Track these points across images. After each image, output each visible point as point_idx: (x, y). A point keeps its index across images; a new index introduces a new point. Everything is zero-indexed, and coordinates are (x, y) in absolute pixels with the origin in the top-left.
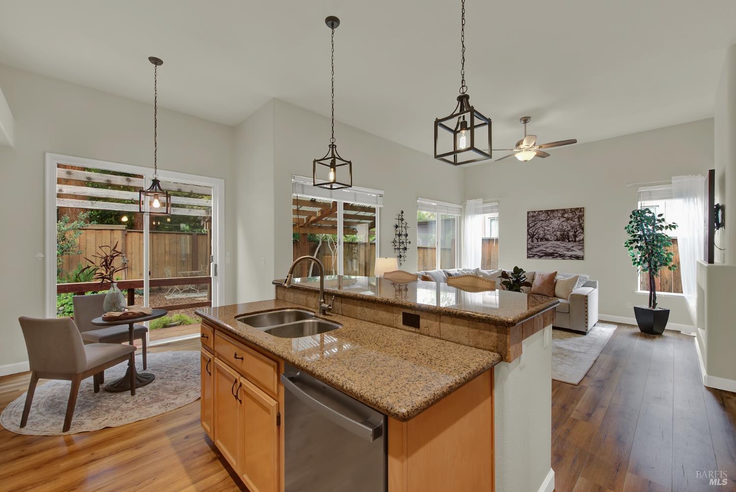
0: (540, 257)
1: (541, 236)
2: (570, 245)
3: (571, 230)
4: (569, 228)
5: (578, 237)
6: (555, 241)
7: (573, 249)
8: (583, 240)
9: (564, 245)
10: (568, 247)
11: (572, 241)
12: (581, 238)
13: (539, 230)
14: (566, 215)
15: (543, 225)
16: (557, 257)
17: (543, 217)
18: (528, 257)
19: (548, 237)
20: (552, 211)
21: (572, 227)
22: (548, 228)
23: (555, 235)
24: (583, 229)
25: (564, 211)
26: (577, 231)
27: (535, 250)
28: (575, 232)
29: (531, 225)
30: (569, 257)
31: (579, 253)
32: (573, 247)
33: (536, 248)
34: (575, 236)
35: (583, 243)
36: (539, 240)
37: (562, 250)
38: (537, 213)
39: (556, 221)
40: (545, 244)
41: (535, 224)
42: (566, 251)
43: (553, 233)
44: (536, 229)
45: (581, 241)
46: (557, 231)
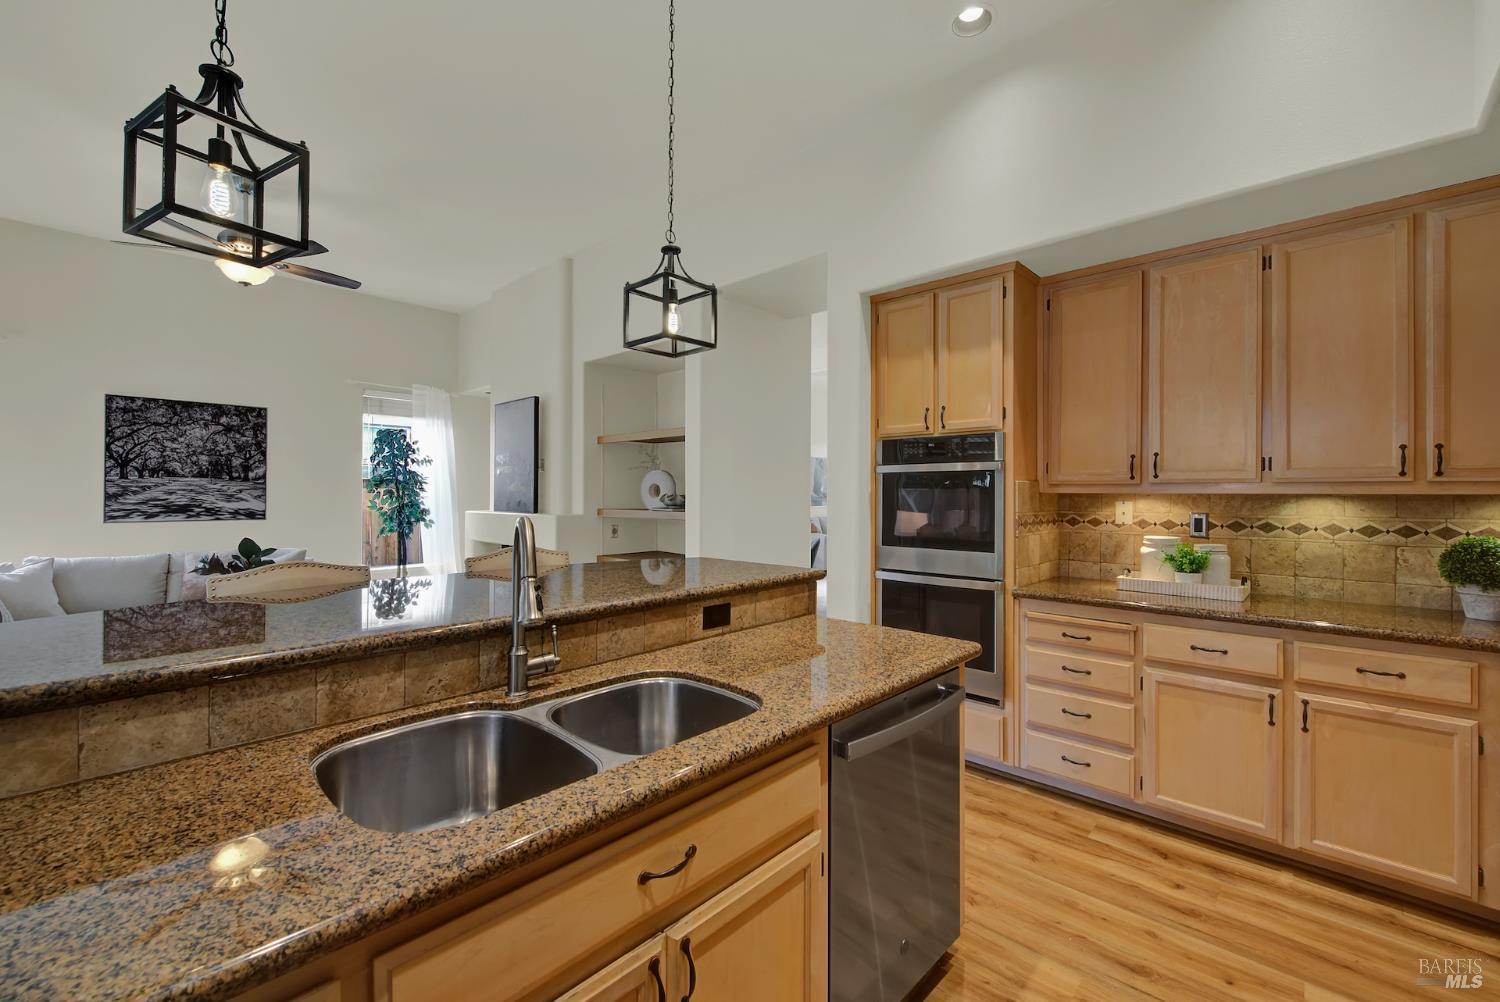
0: (149, 516)
1: (152, 464)
2: (232, 488)
3: (237, 454)
4: (233, 449)
5: (253, 471)
6: (193, 476)
7: (240, 495)
8: (264, 476)
9: (217, 486)
10: (229, 492)
11: (239, 477)
12: (260, 472)
13: (147, 448)
14: (224, 420)
15: (159, 436)
16: (198, 515)
17: (158, 415)
18: (109, 518)
19: (176, 466)
20: (188, 405)
21: (240, 448)
22: (174, 446)
23: (194, 463)
24: (264, 454)
25: (219, 410)
26: (251, 457)
27: (132, 499)
28: (247, 460)
29: (118, 433)
30: (230, 513)
31: (254, 505)
32: (241, 491)
33: (135, 493)
34: (247, 468)
35: (265, 483)
36: (146, 473)
37: (212, 499)
38: (140, 403)
39: (197, 430)
40: (163, 485)
41: (134, 432)
42: (222, 500)
43: (187, 457)
44: (136, 445)
45: (259, 478)
46: (201, 453)
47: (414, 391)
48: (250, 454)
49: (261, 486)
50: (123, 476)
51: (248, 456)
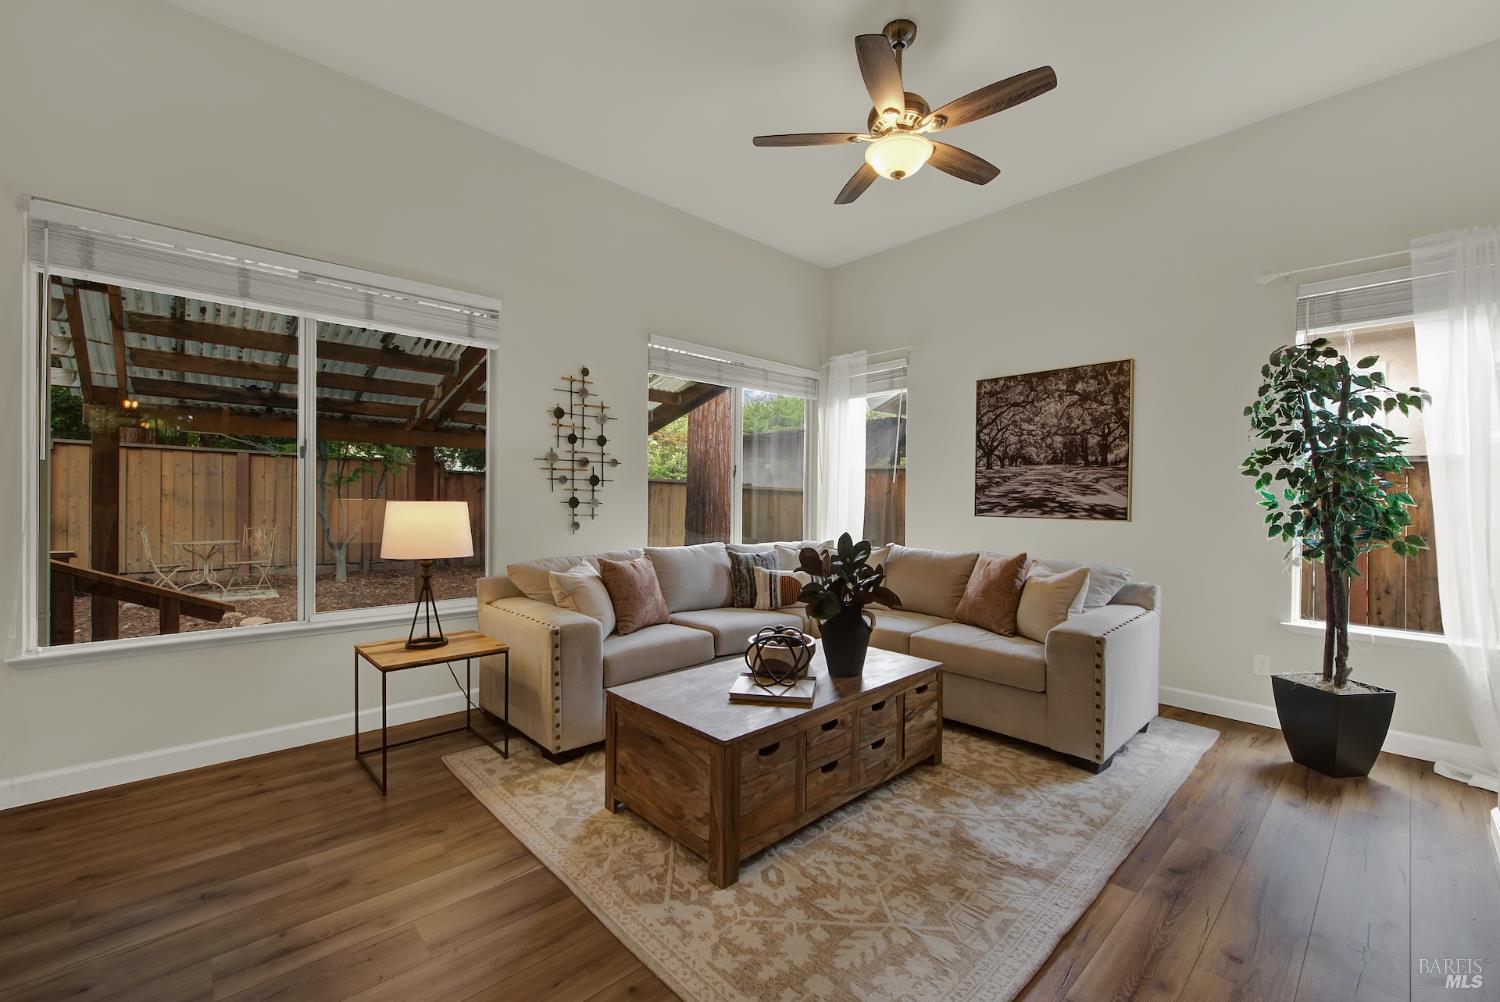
0: (1009, 511)
1: (1011, 450)
2: (1087, 476)
3: (1094, 431)
4: (1089, 424)
5: (1111, 451)
6: (1048, 463)
7: (1097, 486)
8: (1126, 459)
9: (1071, 475)
10: (1085, 482)
11: (1096, 462)
12: (1121, 452)
13: (1007, 434)
14: (1079, 387)
15: (1017, 418)
16: (1052, 511)
17: (1017, 393)
18: (978, 512)
19: (1032, 451)
20: (1043, 376)
21: (1096, 422)
22: (1032, 428)
23: (1049, 446)
24: (1126, 425)
25: (1075, 374)
26: (1110, 433)
27: (996, 491)
28: (1105, 437)
29: (985, 420)
30: (1086, 510)
31: (1113, 499)
32: (1097, 480)
33: (998, 484)
34: (1105, 448)
35: (1126, 469)
36: (1007, 462)
37: (1066, 491)
38: (1002, 383)
39: (1052, 405)
40: (1021, 474)
41: (998, 416)
42: (1077, 494)
43: (1042, 439)
44: (999, 431)
45: (1121, 461)
46: (1056, 434)
48: (1109, 428)
49: (1122, 473)
50: (989, 466)
51: (1106, 431)
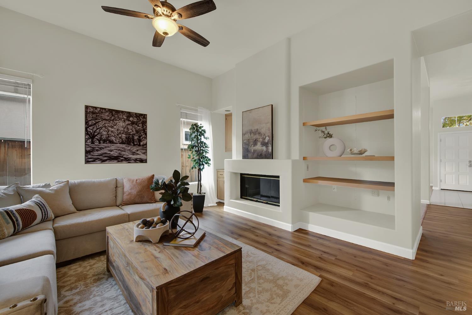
0: (103, 161)
1: (104, 137)
2: (134, 149)
3: (136, 134)
4: (134, 132)
5: (142, 142)
6: (120, 143)
7: (137, 152)
8: (146, 144)
9: (129, 148)
10: (134, 151)
11: (137, 145)
12: (145, 142)
13: (102, 131)
14: (131, 119)
15: (106, 125)
16: (122, 161)
17: (106, 115)
18: (87, 162)
19: (113, 138)
20: (117, 112)
21: (137, 132)
22: (113, 130)
23: (120, 138)
24: (146, 134)
25: (129, 114)
26: (141, 136)
27: (96, 153)
28: (140, 137)
29: (90, 123)
30: (134, 160)
31: (143, 157)
32: (138, 150)
33: (97, 150)
34: (140, 141)
35: (146, 147)
36: (102, 142)
37: (127, 153)
38: (99, 109)
39: (121, 123)
40: (108, 147)
41: (96, 123)
42: (131, 155)
43: (118, 135)
44: (97, 129)
45: (144, 145)
46: (123, 134)
47: (199, 110)
48: (141, 134)
49: (145, 148)
50: (93, 143)
51: (140, 135)
